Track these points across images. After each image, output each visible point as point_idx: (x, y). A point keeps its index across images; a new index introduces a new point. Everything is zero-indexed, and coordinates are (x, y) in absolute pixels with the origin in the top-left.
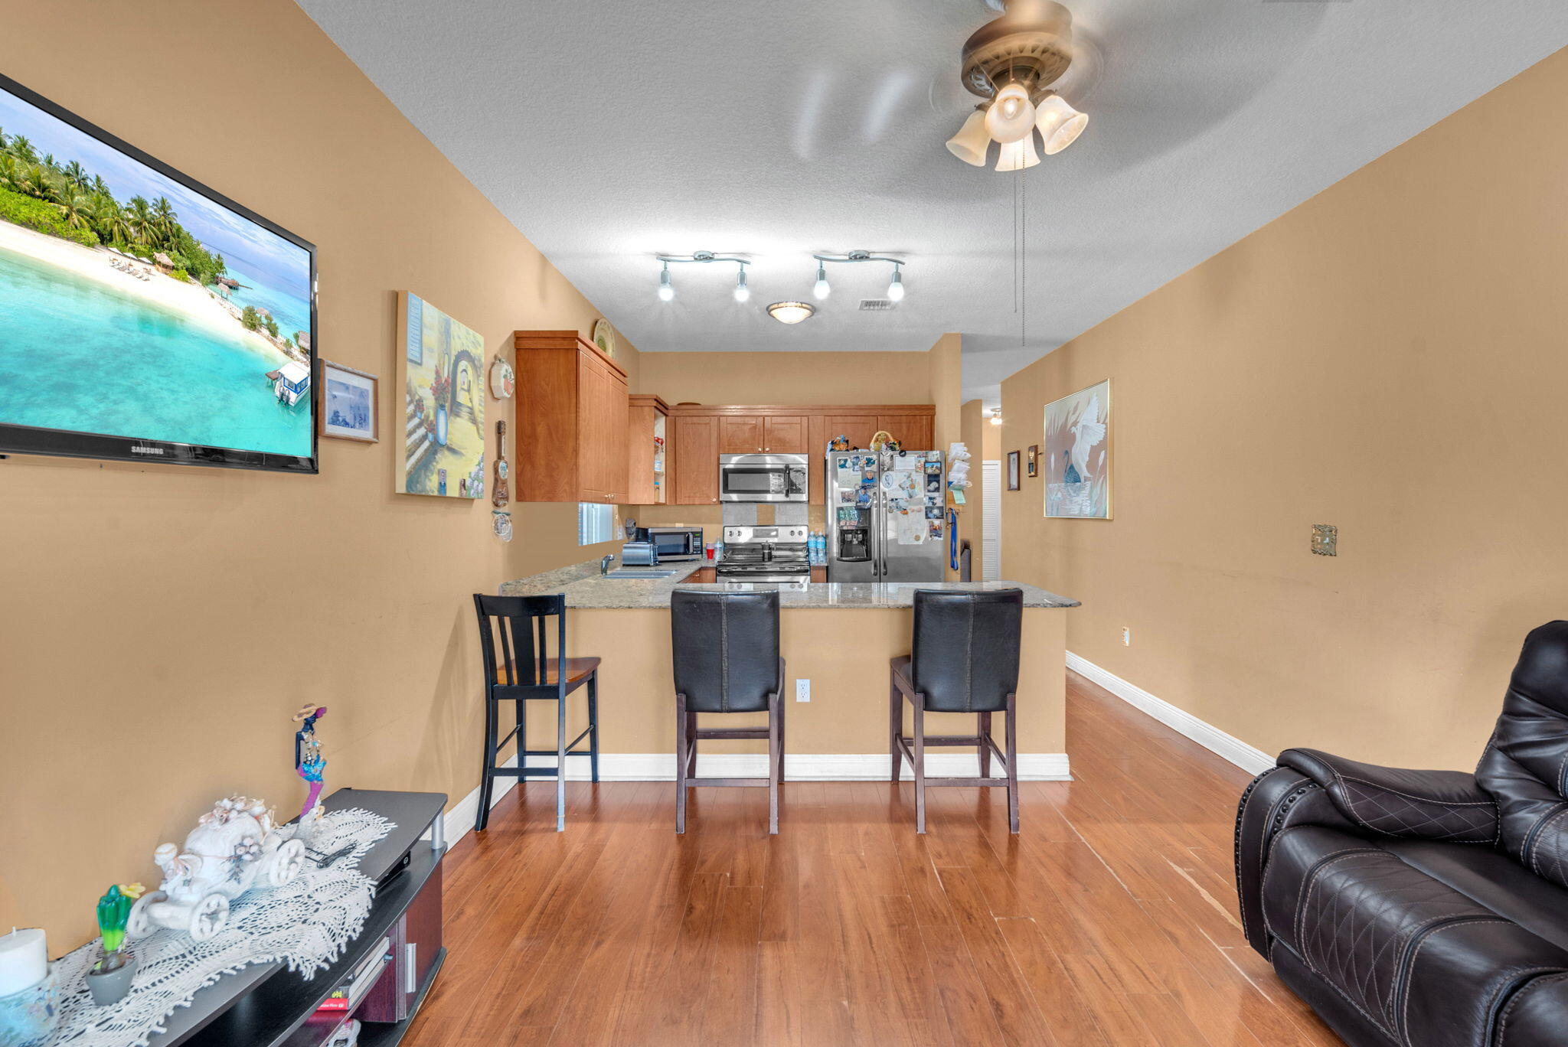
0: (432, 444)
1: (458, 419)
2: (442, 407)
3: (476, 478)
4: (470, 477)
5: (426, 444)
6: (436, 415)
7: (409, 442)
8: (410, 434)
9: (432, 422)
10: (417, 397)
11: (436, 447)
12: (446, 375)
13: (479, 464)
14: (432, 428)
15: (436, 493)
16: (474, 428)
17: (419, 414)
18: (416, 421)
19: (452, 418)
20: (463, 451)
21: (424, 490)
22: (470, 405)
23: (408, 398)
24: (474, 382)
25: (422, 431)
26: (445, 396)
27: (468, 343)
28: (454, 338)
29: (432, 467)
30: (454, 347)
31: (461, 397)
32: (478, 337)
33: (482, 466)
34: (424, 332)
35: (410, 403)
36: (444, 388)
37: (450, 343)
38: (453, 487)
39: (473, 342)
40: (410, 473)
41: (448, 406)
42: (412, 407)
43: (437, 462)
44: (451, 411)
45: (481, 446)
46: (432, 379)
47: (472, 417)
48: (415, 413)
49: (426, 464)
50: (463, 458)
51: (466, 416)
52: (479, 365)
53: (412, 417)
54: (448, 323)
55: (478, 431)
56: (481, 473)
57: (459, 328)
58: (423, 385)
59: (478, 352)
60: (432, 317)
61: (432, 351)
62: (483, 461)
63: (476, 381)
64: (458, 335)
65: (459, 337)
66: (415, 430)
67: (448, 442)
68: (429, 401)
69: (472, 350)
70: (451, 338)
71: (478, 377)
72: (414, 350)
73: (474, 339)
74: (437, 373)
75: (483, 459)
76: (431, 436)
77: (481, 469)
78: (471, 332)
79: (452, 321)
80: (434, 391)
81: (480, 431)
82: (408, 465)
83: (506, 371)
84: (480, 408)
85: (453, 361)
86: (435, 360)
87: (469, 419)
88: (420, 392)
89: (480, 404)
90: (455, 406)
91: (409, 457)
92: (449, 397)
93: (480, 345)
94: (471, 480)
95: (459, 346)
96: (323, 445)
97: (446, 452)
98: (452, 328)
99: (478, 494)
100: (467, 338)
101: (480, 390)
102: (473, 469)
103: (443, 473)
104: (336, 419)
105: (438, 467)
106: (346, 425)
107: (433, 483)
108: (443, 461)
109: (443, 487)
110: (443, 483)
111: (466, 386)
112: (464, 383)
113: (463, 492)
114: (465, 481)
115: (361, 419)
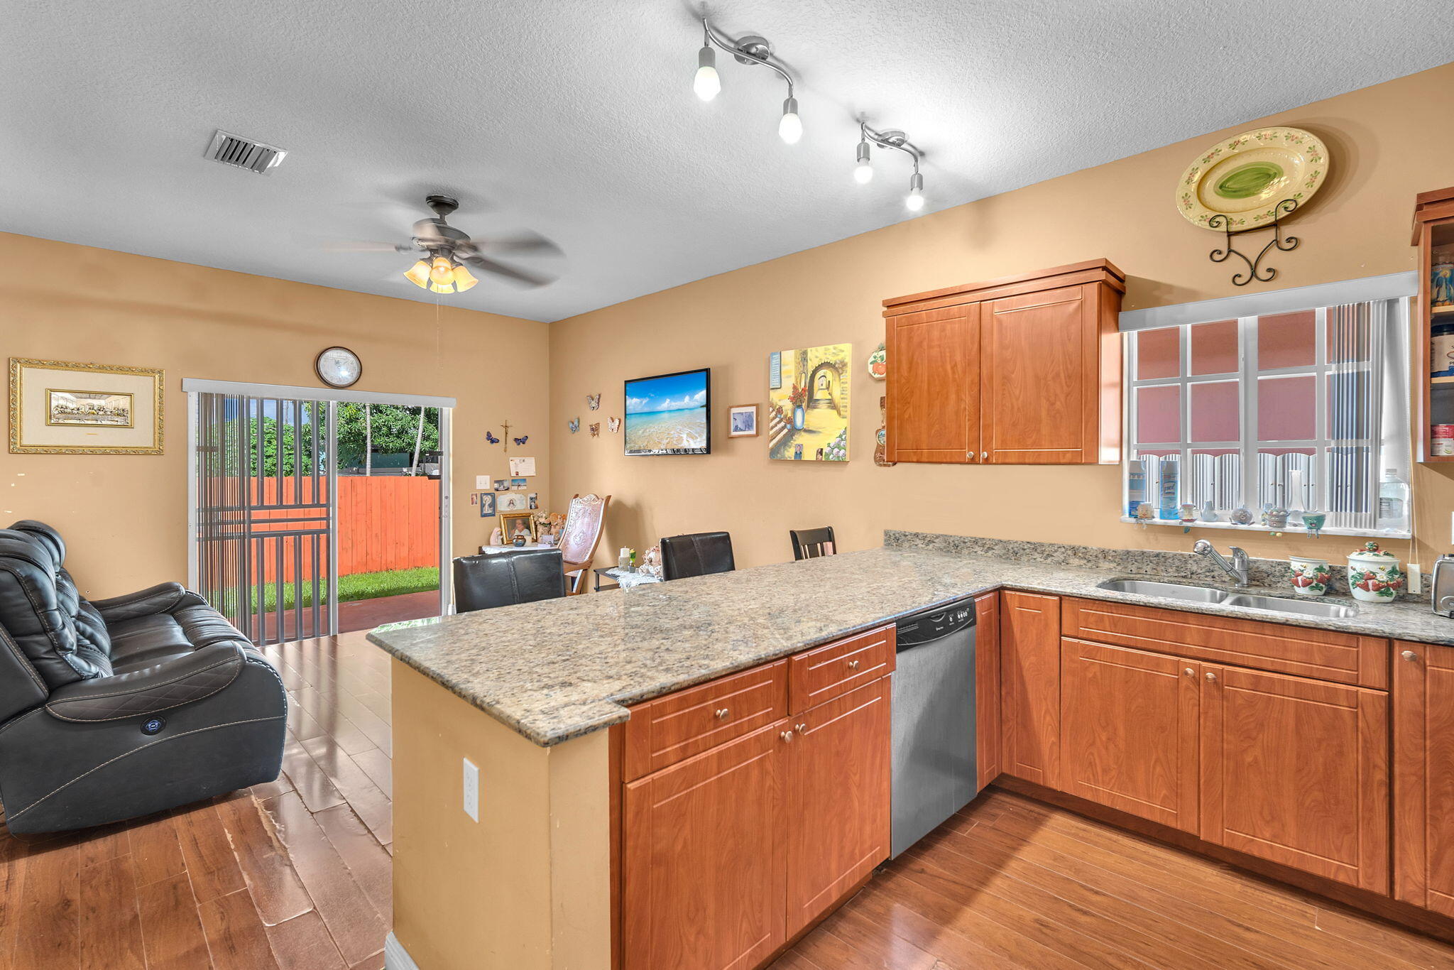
0: (789, 430)
1: (815, 410)
2: (800, 407)
3: (838, 446)
4: (829, 446)
5: (786, 431)
6: (794, 413)
7: (771, 432)
8: (772, 428)
9: (789, 418)
10: (777, 407)
11: (794, 431)
12: (803, 386)
13: (840, 436)
14: (791, 421)
15: (793, 459)
16: (835, 412)
17: (779, 416)
18: (777, 419)
19: (809, 411)
20: (820, 430)
21: (784, 456)
22: (830, 397)
23: (771, 409)
24: (834, 380)
25: (783, 424)
26: (802, 399)
27: (828, 356)
28: (811, 360)
29: (790, 444)
30: (811, 366)
31: (818, 395)
32: (841, 346)
33: (843, 437)
34: (783, 368)
35: (772, 411)
36: (801, 395)
37: (807, 365)
38: (809, 455)
39: (833, 353)
40: (772, 449)
41: (804, 405)
42: (774, 413)
43: (795, 440)
44: (808, 407)
45: (843, 423)
46: (790, 393)
47: (832, 405)
48: (776, 416)
49: (785, 442)
50: (821, 434)
51: (825, 406)
52: (841, 366)
53: (774, 418)
54: (805, 353)
55: (839, 413)
56: (842, 443)
57: (817, 351)
58: (782, 398)
59: (840, 357)
60: (789, 357)
61: (790, 377)
62: (845, 434)
63: (837, 379)
64: (816, 355)
65: (817, 357)
66: (776, 425)
67: (805, 427)
68: (788, 406)
69: (832, 359)
70: (807, 361)
71: (839, 375)
72: (774, 382)
73: (834, 351)
74: (795, 388)
75: (845, 432)
76: (788, 426)
77: (842, 440)
78: (831, 347)
79: (809, 350)
80: (792, 399)
81: (842, 413)
82: (771, 445)
83: (875, 357)
84: (842, 396)
85: (809, 375)
86: (792, 381)
87: (829, 407)
88: (780, 404)
89: (842, 394)
90: (812, 403)
91: (772, 440)
92: (806, 398)
93: (843, 351)
94: (829, 449)
95: (816, 363)
96: (731, 441)
97: (803, 433)
98: (809, 355)
99: (838, 457)
100: (826, 354)
101: (843, 383)
102: (833, 441)
103: (800, 446)
104: (736, 429)
105: (795, 443)
106: (741, 430)
107: (790, 453)
108: (800, 439)
109: (798, 455)
110: (798, 452)
111: (824, 387)
112: (822, 385)
113: (820, 457)
114: (822, 449)
115: (749, 426)
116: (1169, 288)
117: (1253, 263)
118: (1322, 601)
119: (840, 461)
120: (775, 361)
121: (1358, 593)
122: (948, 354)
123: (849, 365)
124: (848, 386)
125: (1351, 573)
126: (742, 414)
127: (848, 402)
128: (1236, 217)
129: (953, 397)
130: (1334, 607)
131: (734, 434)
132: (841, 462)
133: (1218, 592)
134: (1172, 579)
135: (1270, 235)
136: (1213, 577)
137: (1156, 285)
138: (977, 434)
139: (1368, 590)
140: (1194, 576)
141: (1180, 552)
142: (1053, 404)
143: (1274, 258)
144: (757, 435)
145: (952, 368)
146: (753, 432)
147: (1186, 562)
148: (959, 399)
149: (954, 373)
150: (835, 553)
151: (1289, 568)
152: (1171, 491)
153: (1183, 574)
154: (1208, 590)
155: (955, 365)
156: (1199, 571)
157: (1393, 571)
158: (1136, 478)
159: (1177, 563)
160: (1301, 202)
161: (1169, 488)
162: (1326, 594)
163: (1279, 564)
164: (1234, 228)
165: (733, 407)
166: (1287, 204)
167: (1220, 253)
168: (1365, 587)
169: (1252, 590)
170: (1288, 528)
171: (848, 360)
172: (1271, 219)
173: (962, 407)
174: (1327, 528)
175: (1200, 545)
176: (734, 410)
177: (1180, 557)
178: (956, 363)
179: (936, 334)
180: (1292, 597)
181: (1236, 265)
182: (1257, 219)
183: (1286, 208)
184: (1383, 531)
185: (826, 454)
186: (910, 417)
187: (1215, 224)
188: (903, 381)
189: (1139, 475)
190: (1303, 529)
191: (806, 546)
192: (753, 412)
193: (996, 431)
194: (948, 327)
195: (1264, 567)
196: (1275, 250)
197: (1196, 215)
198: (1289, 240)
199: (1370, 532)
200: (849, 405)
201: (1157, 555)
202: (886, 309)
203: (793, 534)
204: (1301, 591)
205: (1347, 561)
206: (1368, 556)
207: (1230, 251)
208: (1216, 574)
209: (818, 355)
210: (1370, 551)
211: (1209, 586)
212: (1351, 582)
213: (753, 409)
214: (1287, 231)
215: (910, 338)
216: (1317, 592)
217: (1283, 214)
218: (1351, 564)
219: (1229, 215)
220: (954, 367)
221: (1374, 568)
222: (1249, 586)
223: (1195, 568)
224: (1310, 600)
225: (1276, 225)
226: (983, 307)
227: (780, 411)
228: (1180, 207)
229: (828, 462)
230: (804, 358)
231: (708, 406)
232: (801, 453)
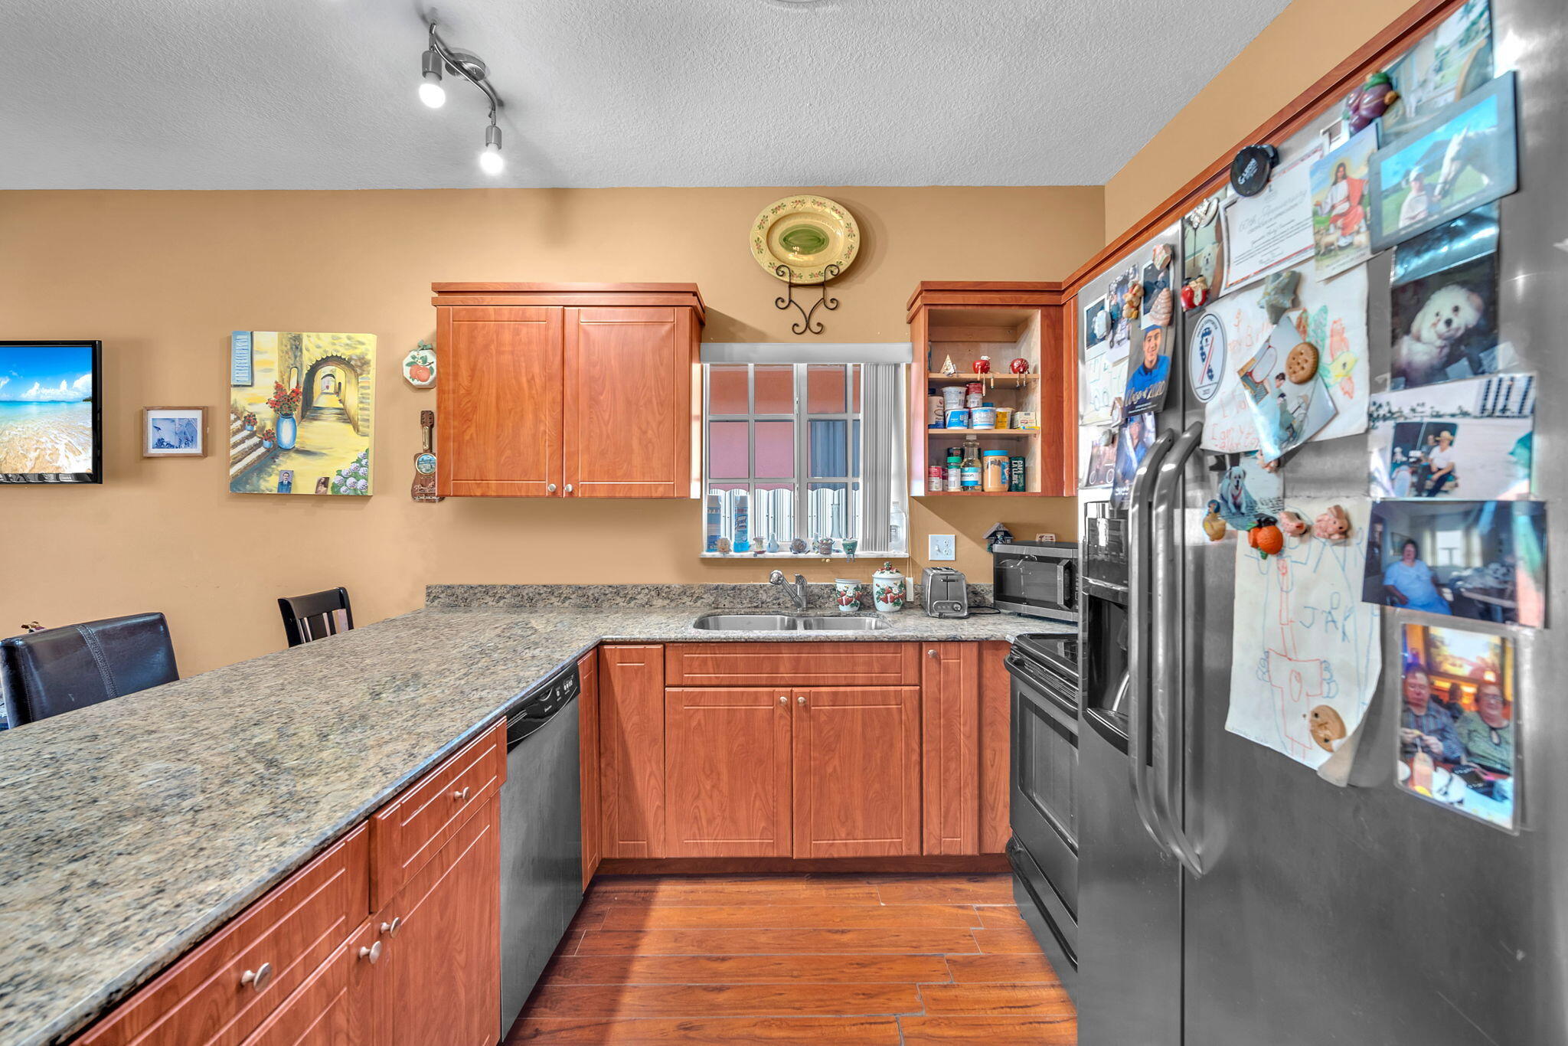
0: (268, 450)
1: (316, 423)
2: (288, 416)
3: (355, 474)
4: (339, 474)
5: (261, 450)
6: (277, 424)
7: (233, 452)
8: (235, 445)
9: (268, 432)
10: (246, 414)
11: (276, 451)
12: (293, 386)
13: (359, 461)
14: (270, 436)
15: (275, 492)
16: (349, 427)
17: (249, 427)
18: (245, 433)
19: (305, 423)
20: (324, 451)
21: (258, 488)
22: (341, 406)
23: (233, 417)
24: (348, 382)
25: (255, 440)
26: (292, 405)
27: (338, 348)
28: (308, 350)
29: (270, 470)
30: (308, 359)
31: (320, 401)
32: (359, 337)
33: (364, 462)
34: (256, 357)
35: (235, 420)
36: (290, 399)
37: (301, 356)
38: (305, 485)
39: (347, 345)
40: (235, 477)
41: (296, 414)
42: (239, 423)
43: (278, 465)
44: (303, 417)
45: (365, 443)
46: (271, 394)
47: (345, 417)
48: (243, 428)
49: (260, 467)
50: (325, 457)
51: (334, 418)
52: (359, 364)
53: (238, 431)
54: (297, 339)
55: (356, 428)
56: (362, 470)
57: (319, 338)
58: (257, 400)
59: (358, 352)
60: (269, 343)
61: (270, 370)
62: (367, 458)
63: (354, 381)
64: (316, 346)
65: (319, 347)
66: (243, 441)
67: (297, 446)
68: (266, 415)
69: (345, 353)
70: (301, 351)
71: (357, 376)
72: (239, 376)
73: (348, 342)
74: (278, 387)
75: (366, 456)
76: (267, 444)
77: (362, 466)
78: (343, 336)
79: (305, 335)
80: (274, 404)
81: (361, 428)
82: (233, 471)
83: (414, 357)
84: (361, 406)
85: (305, 372)
86: (275, 377)
87: (339, 419)
88: (251, 409)
89: (361, 402)
90: (310, 411)
91: (234, 463)
92: (300, 404)
93: (363, 344)
94: (340, 478)
95: (318, 355)
96: (147, 463)
97: (294, 455)
98: (305, 342)
99: (355, 490)
100: (334, 344)
101: (362, 387)
102: (347, 467)
103: (289, 474)
104: (160, 443)
105: (280, 469)
106: (170, 446)
107: (270, 483)
108: (288, 463)
109: (285, 486)
110: (286, 482)
111: (332, 390)
112: (328, 387)
113: (322, 489)
114: (327, 479)
115: (189, 441)
116: (743, 327)
117: (807, 316)
118: (859, 615)
119: (358, 495)
120: (241, 344)
121: (881, 606)
122: (524, 364)
123: (373, 364)
124: (371, 391)
125: (876, 589)
126: (173, 421)
127: (371, 414)
128: (796, 271)
129: (529, 417)
130: (868, 620)
131: (153, 451)
132: (362, 498)
133: (786, 618)
134: (748, 610)
135: (818, 294)
136: (779, 604)
137: (732, 322)
138: (559, 463)
139: (887, 603)
140: (764, 605)
141: (752, 583)
142: (645, 433)
143: (821, 315)
144: (205, 453)
145: (528, 381)
146: (197, 449)
147: (757, 591)
148: (537, 420)
149: (530, 388)
150: (351, 627)
151: (834, 590)
152: (744, 524)
153: (755, 604)
154: (778, 617)
155: (533, 378)
156: (768, 600)
157: (901, 586)
158: (714, 512)
159: (751, 594)
160: (843, 269)
161: (742, 522)
162: (859, 609)
163: (827, 586)
164: (795, 281)
165: (153, 408)
166: (833, 268)
167: (783, 301)
168: (885, 601)
169: (810, 612)
170: (834, 555)
171: (371, 356)
172: (821, 279)
173: (542, 428)
174: (859, 553)
175: (775, 575)
176: (153, 415)
177: (753, 588)
178: (533, 376)
179: (507, 337)
180: (839, 615)
181: (794, 315)
182: (811, 276)
183: (832, 272)
184: (892, 553)
185: (334, 486)
186: (471, 438)
187: (781, 273)
188: (462, 391)
189: (716, 511)
190: (843, 554)
191: (305, 619)
192: (195, 420)
193: (582, 460)
194: (524, 330)
195: (816, 591)
196: (822, 307)
197: (765, 260)
198: (833, 300)
199: (885, 554)
200: (372, 419)
201: (734, 588)
202: (436, 295)
203: (284, 605)
204: (844, 609)
205: (872, 580)
206: (887, 574)
207: (790, 301)
208: (781, 601)
209: (320, 343)
210: (887, 570)
211: (778, 613)
212: (875, 596)
213: (197, 415)
214: (832, 293)
215: (472, 339)
216: (856, 608)
217: (830, 276)
218: (876, 582)
219: (791, 267)
220: (531, 380)
221: (890, 584)
222: (808, 609)
223: (764, 598)
224: (851, 616)
225: (822, 285)
226: (567, 314)
227: (250, 419)
228: (754, 250)
229: (337, 497)
230: (296, 345)
231: (96, 399)
232: (289, 483)
